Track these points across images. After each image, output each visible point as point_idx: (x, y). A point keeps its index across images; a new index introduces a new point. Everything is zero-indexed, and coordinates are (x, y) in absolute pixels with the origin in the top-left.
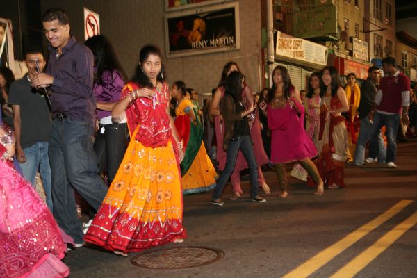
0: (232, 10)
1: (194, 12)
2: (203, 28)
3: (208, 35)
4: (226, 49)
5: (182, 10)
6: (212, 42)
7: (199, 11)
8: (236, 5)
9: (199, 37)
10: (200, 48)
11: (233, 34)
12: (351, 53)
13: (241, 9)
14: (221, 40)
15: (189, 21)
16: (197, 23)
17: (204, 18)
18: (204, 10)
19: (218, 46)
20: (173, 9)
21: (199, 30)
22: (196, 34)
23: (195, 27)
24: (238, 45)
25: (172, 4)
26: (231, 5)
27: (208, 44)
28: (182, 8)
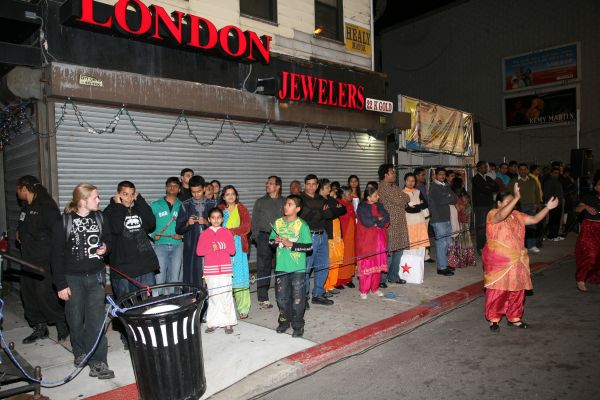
0: (573, 90)
1: (533, 93)
2: (542, 106)
4: (565, 123)
5: (519, 92)
6: (551, 118)
7: (538, 92)
8: (578, 87)
9: (538, 113)
10: (538, 123)
11: (574, 111)
13: (582, 89)
14: (560, 116)
15: (526, 101)
16: (535, 102)
18: (543, 91)
19: (557, 121)
20: (511, 91)
21: (537, 107)
22: (534, 112)
23: (533, 106)
25: (509, 86)
26: (570, 87)
27: (547, 120)
28: (520, 90)
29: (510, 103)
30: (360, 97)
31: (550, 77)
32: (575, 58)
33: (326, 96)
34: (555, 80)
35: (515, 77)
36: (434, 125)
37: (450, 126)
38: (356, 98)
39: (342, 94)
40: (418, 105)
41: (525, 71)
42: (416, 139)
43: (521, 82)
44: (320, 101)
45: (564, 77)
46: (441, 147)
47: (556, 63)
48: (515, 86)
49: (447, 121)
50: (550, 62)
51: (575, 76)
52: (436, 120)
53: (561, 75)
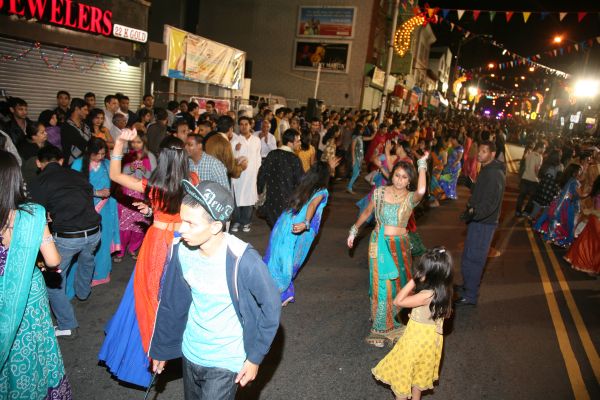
0: (347, 46)
1: (317, 41)
2: (323, 54)
3: (326, 60)
4: (338, 72)
6: (328, 65)
7: (322, 41)
8: (350, 44)
9: (319, 59)
11: (345, 62)
12: (405, 83)
13: (353, 46)
14: (335, 65)
15: (313, 47)
16: (319, 49)
17: (325, 47)
18: (326, 41)
19: (332, 69)
20: (302, 36)
21: (319, 54)
22: (317, 57)
23: (317, 52)
24: (347, 70)
25: (302, 32)
26: (346, 42)
27: (325, 66)
28: (310, 37)
29: (301, 46)
30: (107, 23)
31: (332, 31)
32: (352, 19)
33: (61, 15)
34: (335, 34)
35: (307, 25)
36: (202, 57)
37: (219, 61)
38: (102, 23)
39: (82, 17)
40: (186, 37)
41: (315, 21)
42: (180, 69)
43: (311, 30)
44: (53, 20)
45: (342, 33)
46: (207, 78)
47: (338, 21)
48: (306, 32)
49: (217, 56)
50: (334, 18)
51: (350, 35)
52: (205, 53)
53: (341, 31)
